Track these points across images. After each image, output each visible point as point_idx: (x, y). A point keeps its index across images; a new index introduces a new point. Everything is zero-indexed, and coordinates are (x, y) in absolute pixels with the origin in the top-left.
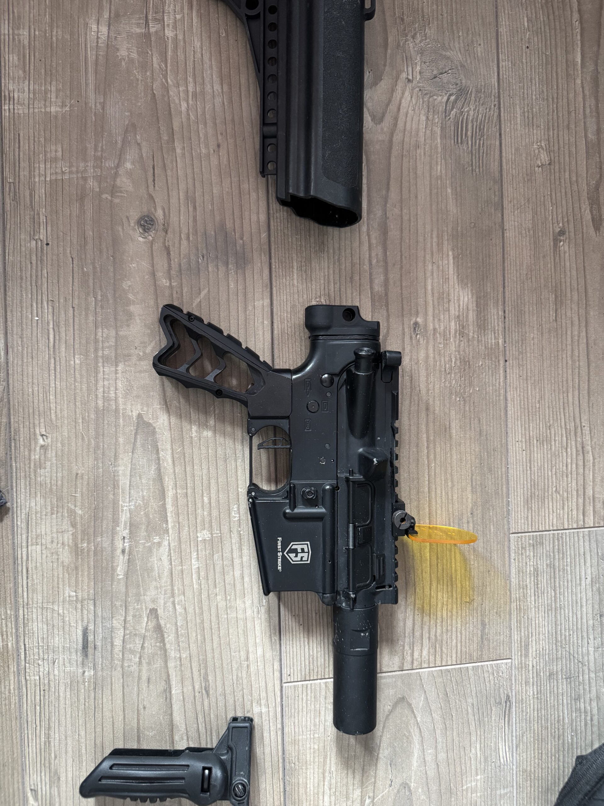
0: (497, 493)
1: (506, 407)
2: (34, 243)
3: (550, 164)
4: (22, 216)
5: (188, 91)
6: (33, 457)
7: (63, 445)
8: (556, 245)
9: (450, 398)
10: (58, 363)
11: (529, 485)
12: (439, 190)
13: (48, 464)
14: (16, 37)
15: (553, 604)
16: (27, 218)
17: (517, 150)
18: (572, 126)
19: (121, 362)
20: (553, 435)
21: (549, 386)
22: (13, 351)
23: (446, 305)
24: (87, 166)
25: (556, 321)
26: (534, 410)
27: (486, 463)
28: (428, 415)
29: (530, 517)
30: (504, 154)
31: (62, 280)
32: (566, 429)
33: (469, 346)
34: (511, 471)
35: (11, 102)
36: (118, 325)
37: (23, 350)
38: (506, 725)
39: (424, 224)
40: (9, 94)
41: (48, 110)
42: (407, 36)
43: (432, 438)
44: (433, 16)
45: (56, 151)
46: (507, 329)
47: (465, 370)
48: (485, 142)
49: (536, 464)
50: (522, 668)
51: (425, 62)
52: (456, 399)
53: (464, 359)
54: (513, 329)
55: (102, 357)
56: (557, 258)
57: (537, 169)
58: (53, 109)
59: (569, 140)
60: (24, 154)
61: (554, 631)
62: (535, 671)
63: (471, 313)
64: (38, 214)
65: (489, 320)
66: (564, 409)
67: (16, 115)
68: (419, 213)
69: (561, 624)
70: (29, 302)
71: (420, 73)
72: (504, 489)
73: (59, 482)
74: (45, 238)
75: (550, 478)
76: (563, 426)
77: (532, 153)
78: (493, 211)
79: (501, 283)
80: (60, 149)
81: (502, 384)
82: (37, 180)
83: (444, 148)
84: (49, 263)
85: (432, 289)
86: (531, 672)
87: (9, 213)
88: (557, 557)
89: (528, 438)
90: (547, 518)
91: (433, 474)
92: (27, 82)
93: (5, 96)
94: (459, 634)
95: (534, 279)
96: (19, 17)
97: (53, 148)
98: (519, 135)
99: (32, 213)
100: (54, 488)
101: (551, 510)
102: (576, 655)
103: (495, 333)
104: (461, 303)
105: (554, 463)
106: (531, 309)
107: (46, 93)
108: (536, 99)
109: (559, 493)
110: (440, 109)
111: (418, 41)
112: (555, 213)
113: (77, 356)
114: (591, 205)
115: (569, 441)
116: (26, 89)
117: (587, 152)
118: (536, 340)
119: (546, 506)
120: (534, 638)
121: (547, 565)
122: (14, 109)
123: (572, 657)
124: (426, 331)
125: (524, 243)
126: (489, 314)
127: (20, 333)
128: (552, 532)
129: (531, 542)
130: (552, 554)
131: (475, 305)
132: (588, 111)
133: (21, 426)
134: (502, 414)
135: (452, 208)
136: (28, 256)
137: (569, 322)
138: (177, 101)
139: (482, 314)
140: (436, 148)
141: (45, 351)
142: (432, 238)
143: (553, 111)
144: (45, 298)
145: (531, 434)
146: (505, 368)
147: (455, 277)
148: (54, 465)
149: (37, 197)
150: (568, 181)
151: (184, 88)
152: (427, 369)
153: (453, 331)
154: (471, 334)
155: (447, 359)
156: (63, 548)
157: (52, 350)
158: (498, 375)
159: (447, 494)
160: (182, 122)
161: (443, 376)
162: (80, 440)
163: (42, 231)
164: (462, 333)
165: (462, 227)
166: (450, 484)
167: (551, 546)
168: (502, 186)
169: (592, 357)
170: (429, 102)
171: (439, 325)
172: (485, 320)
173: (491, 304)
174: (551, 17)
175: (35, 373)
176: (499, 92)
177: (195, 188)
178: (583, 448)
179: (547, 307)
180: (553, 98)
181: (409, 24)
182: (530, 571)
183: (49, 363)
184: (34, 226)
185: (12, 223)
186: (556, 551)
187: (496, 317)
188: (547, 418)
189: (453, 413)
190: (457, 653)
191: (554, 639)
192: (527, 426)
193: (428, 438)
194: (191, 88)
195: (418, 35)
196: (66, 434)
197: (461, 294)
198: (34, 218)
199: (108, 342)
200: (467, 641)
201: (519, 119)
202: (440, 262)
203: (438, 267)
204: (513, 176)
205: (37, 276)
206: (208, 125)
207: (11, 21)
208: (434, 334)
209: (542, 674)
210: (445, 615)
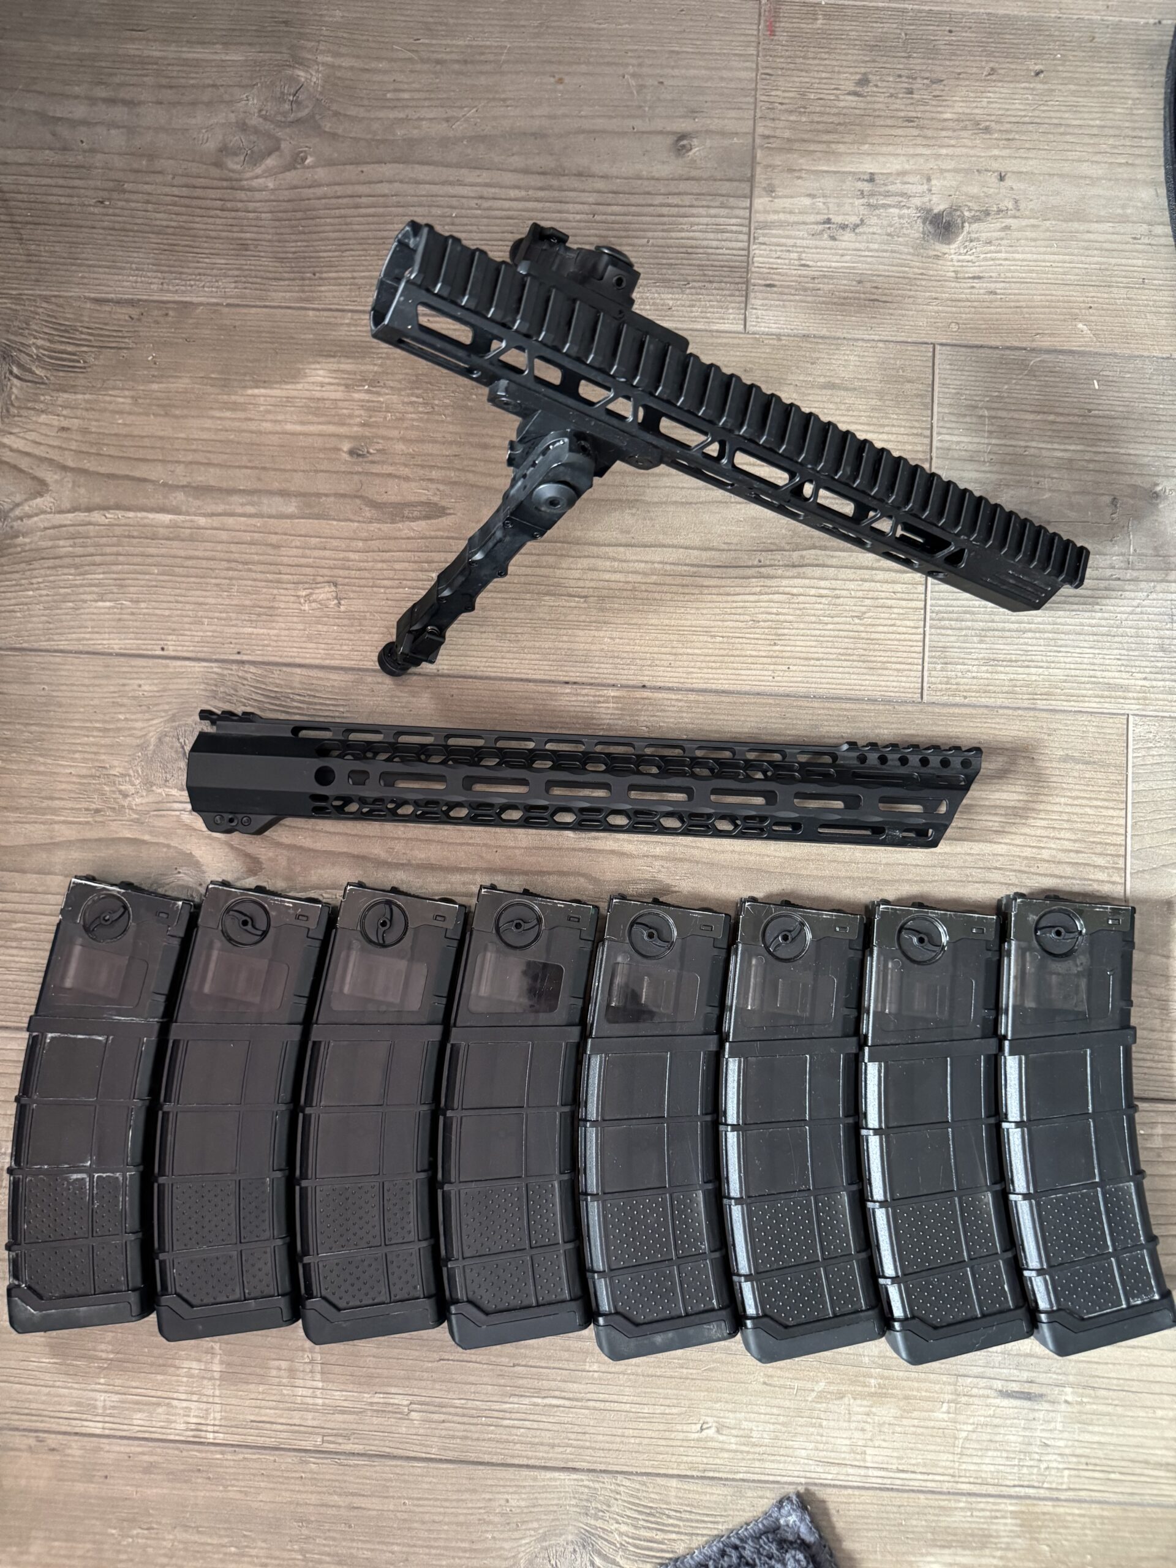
1: (716, 692)
2: (414, 1415)
3: (336, 585)
6: (734, 1447)
7: (718, 1401)
10: (595, 1396)
11: (845, 664)
13: (745, 1425)
14: (108, 1412)
15: (1046, 635)
16: (375, 1420)
17: (309, 638)
18: (274, 539)
20: (769, 617)
21: (689, 617)
22: (573, 1461)
25: (586, 597)
26: (725, 646)
29: (898, 666)
30: (317, 662)
32: (761, 593)
34: (820, 693)
35: (204, 1428)
37: (571, 1446)
40: (192, 1430)
41: (217, 1375)
42: (123, 807)
44: (92, 760)
49: (813, 650)
50: (1145, 699)
51: (166, 781)
54: (594, 670)
57: (342, 608)
58: (216, 1367)
59: (296, 547)
60: (281, 1416)
61: (1091, 638)
62: (1152, 676)
64: (371, 1404)
65: (578, 709)
66: (728, 594)
67: (223, 1423)
69: (1082, 625)
70: (501, 1430)
72: (848, 706)
73: (775, 1411)
75: (838, 627)
76: (756, 598)
77: (317, 613)
79: (521, 685)
81: (680, 697)
82: (320, 1401)
86: (1154, 683)
87: (368, 1448)
88: (969, 624)
89: (769, 660)
90: (903, 637)
92: (175, 1403)
93: (194, 1437)
94: (1076, 802)
95: (519, 630)
96: (78, 1404)
97: (274, 1373)
98: (287, 633)
100: (781, 1419)
101: (891, 629)
102: (1135, 603)
103: (599, 702)
105: (813, 619)
106: (565, 638)
107: (192, 1376)
108: (229, 597)
109: (865, 613)
111: (132, 790)
112: (415, 584)
114: (405, 518)
115: (781, 589)
116: (185, 1404)
117: (318, 517)
118: (615, 634)
119: (882, 636)
120: (1099, 674)
121: (981, 642)
122: (214, 1425)
123: (1139, 610)
126: (568, 708)
127: (546, 1448)
128: (927, 629)
129: (939, 667)
130: (964, 633)
132: (250, 509)
133: (685, 1459)
134: (727, 699)
137: (590, 575)
141: (576, 1413)
143: (250, 570)
144: (497, 1406)
145: (764, 654)
146: (655, 688)
148: (748, 1416)
150: (363, 556)
156: (874, 1415)
157: (575, 1403)
158: (666, 702)
162: (713, 1374)
163: (396, 1401)
167: (949, 632)
169: (648, 539)
174: (98, 559)
175: (608, 1431)
176: (216, 661)
178: (794, 566)
179: (564, 610)
180: (228, 569)
181: (105, 802)
182: (987, 672)
183: (595, 1409)
186: (958, 625)
187: (574, 699)
188: (740, 624)
190: (1107, 808)
191: (1105, 638)
192: (750, 660)
195: (123, 788)
196: (702, 1394)
200: (1090, 788)
201: (262, 631)
207: (85, 1417)
209: (1159, 664)
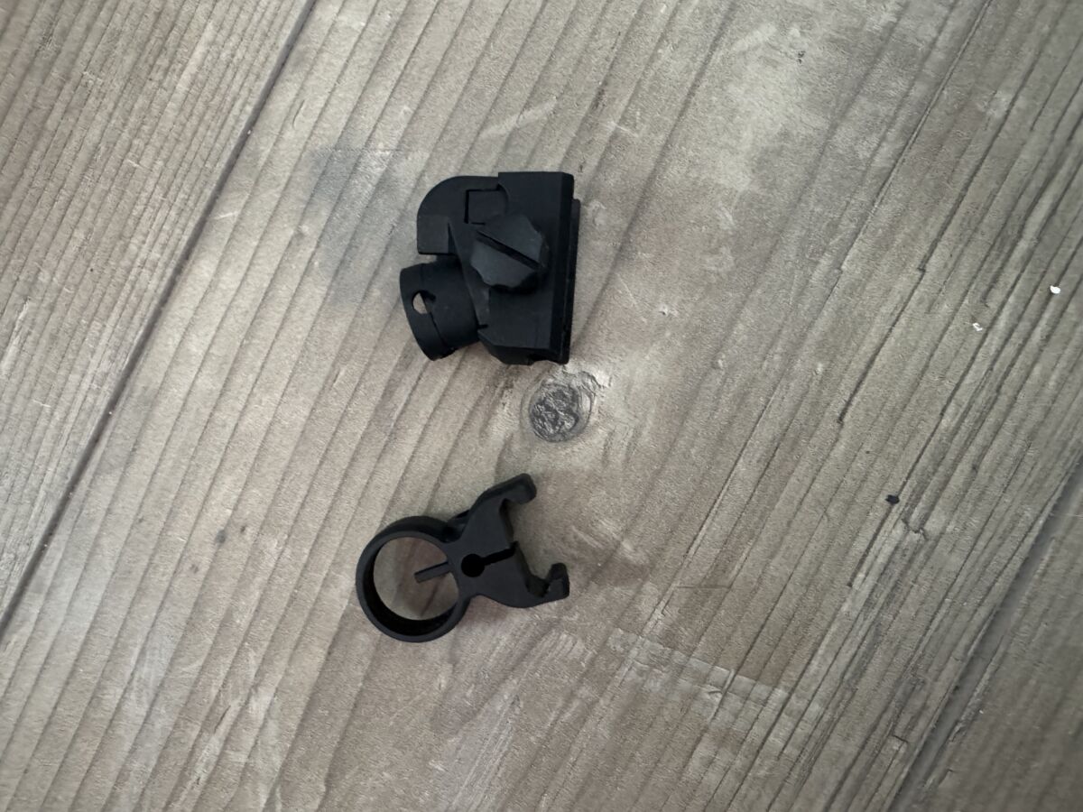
4: (921, 624)
5: (227, 740)
19: (871, 35)
24: (641, 673)
31: (910, 371)
36: (815, 151)
45: (710, 762)
55: (917, 76)
74: (888, 525)
80: (695, 763)
84: (919, 440)
99: (887, 617)
113: (997, 114)
136: (974, 492)
138: (273, 727)
149: (844, 659)
151: (232, 755)
160: (291, 660)
177: (357, 452)
184: (902, 574)
185: (964, 617)
194: (214, 745)
198: (890, 598)
199: (876, 115)
205: (981, 420)
206: (221, 615)
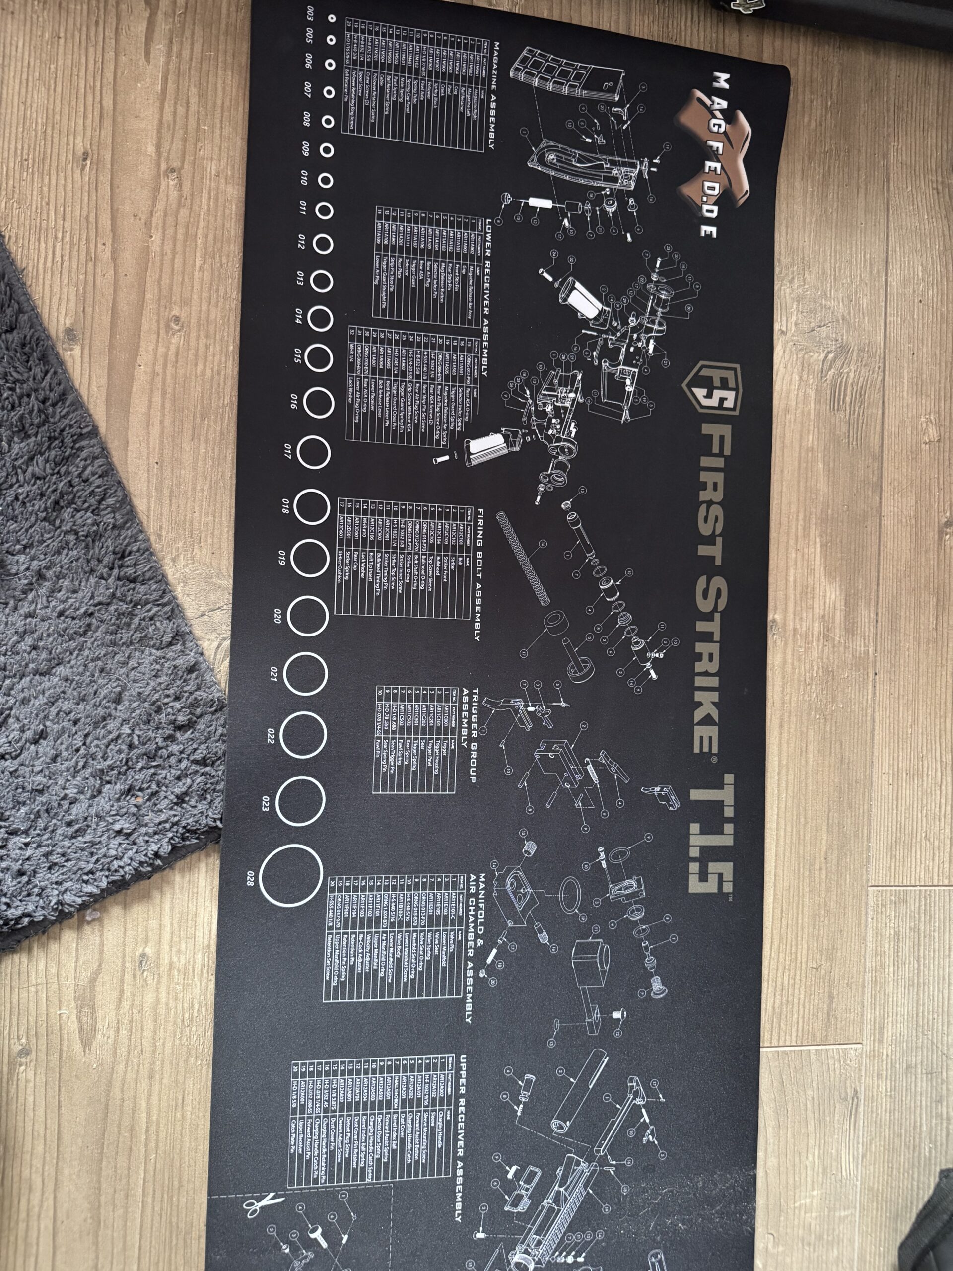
0: (856, 835)
1: (873, 730)
3: (939, 441)
8: (940, 538)
9: (809, 714)
11: (894, 827)
12: (809, 464)
15: (916, 978)
17: (902, 422)
20: (925, 769)
21: (924, 708)
23: (810, 602)
25: (936, 629)
27: (846, 798)
28: (781, 734)
29: (893, 868)
30: (886, 426)
32: (941, 761)
33: (834, 653)
34: (874, 810)
38: (852, 1128)
39: (790, 504)
42: (783, 280)
43: (784, 762)
44: (814, 258)
46: (879, 635)
47: (827, 682)
48: (866, 411)
49: (904, 802)
50: (874, 1056)
51: (802, 312)
52: (815, 716)
53: (828, 667)
54: (886, 636)
56: (942, 554)
57: (923, 446)
61: (915, 1012)
62: (889, 1061)
63: (838, 612)
65: (859, 623)
66: (940, 737)
68: (784, 489)
69: (924, 1005)
71: (796, 324)
72: (865, 831)
75: (919, 821)
76: (938, 758)
77: (919, 427)
78: (870, 492)
79: (875, 580)
81: (869, 702)
83: (818, 414)
85: (795, 581)
86: (885, 1063)
88: (923, 919)
89: (896, 770)
90: (913, 870)
91: (783, 806)
94: (801, 1006)
95: (913, 578)
98: (905, 404)
101: (918, 861)
102: (939, 1045)
103: (864, 639)
104: (828, 601)
105: (925, 802)
106: (908, 613)
108: (928, 363)
109: (929, 840)
110: (816, 368)
111: (795, 286)
112: (941, 500)
115: (944, 777)
118: (911, 651)
119: (913, 855)
120: (890, 1019)
121: (910, 929)
123: (934, 1047)
124: (785, 631)
125: (904, 534)
126: (859, 615)
128: (918, 888)
129: (893, 898)
130: (917, 915)
131: (843, 603)
134: (868, 738)
135: (823, 486)
139: (851, 616)
140: (809, 413)
142: (797, 520)
143: (946, 379)
145: (900, 765)
146: (875, 682)
147: (822, 569)
152: (783, 678)
153: (816, 633)
154: (837, 639)
155: (807, 666)
158: (865, 691)
159: (798, 832)
161: (802, 687)
164: (826, 636)
165: (833, 510)
166: (802, 820)
167: (917, 905)
168: (882, 464)
170: (803, 358)
171: (801, 625)
172: (854, 622)
173: (862, 603)
176: (885, 352)
179: (927, 612)
181: (786, 266)
182: (890, 934)
186: (922, 911)
187: (866, 620)
188: (920, 747)
189: (811, 733)
190: (797, 1031)
191: (915, 1023)
192: (896, 755)
193: (780, 762)
195: (796, 279)
197: (828, 589)
200: (811, 1017)
201: (906, 386)
202: (806, 550)
203: (803, 555)
204: (895, 453)
208: (794, 635)
209: (898, 1066)
210: (786, 982)
